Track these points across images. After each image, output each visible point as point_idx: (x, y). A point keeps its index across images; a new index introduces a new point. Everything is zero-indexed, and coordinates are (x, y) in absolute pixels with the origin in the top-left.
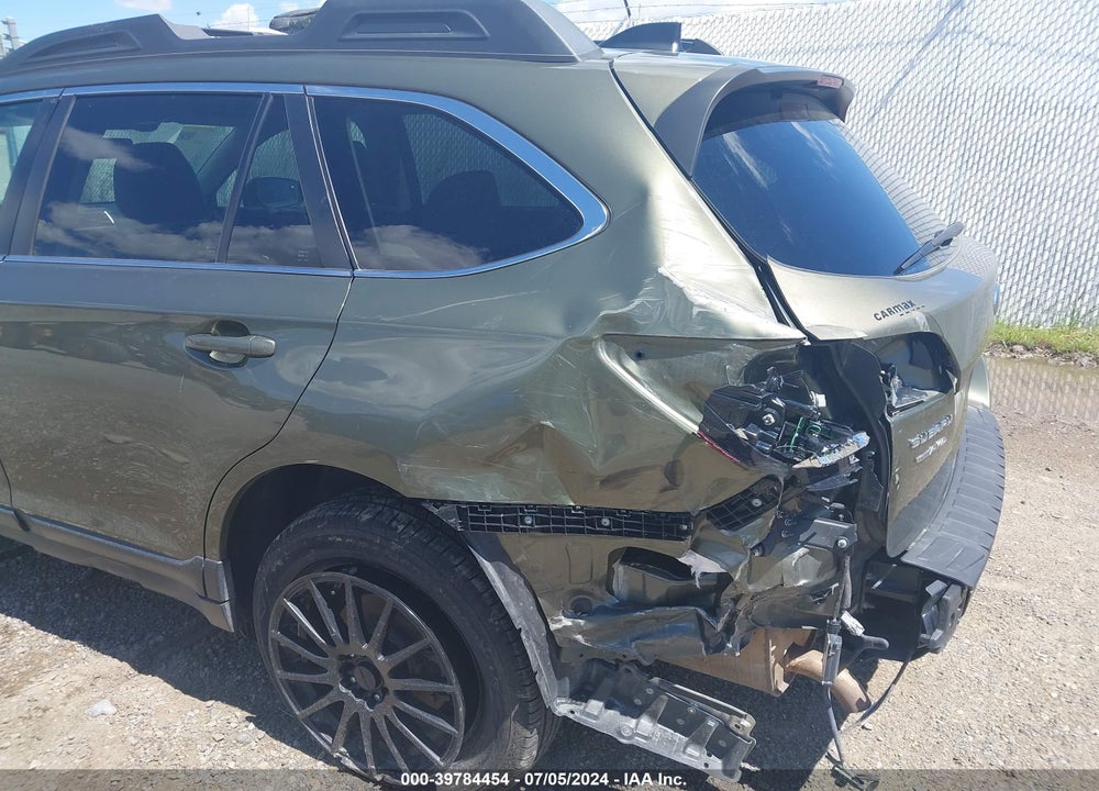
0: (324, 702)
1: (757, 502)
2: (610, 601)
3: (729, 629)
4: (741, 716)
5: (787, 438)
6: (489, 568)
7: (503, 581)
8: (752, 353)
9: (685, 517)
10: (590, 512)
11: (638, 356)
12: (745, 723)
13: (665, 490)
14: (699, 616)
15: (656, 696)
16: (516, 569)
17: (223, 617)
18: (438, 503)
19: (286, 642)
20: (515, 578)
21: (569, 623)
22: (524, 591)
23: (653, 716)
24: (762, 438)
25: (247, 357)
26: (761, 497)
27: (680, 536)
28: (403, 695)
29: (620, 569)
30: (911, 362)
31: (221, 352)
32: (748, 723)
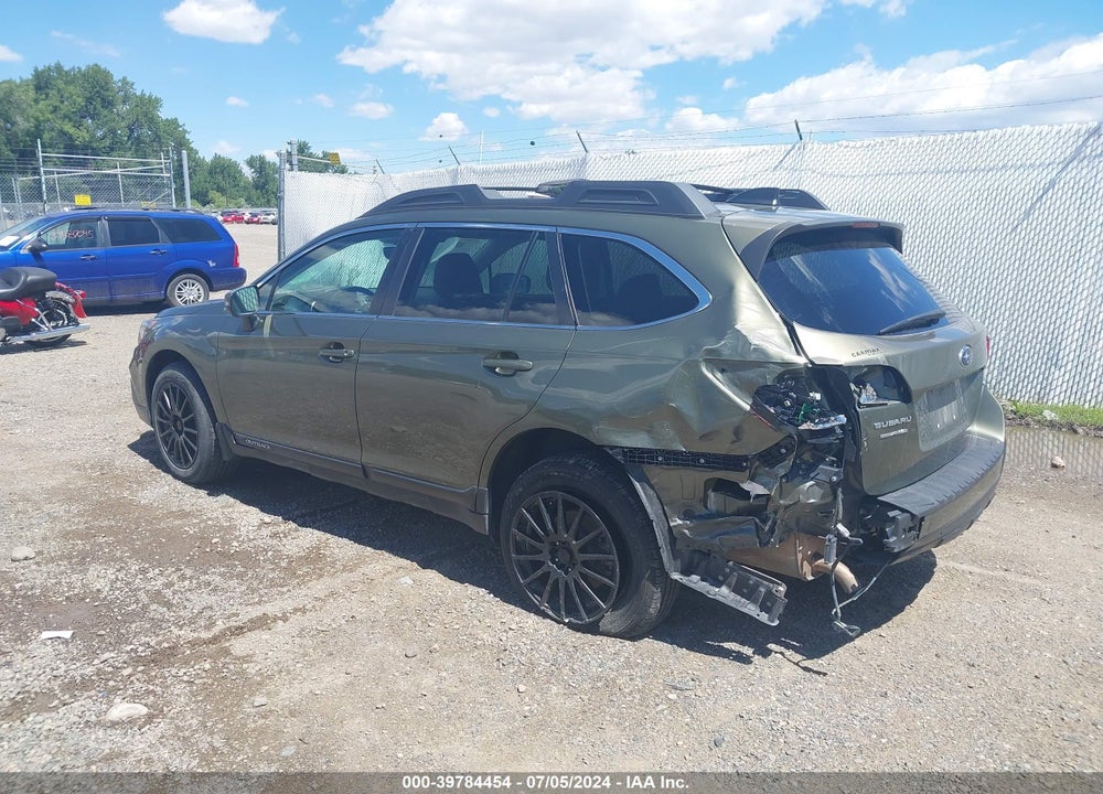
0: (540, 572)
1: (783, 451)
2: (704, 511)
3: (772, 531)
4: (778, 584)
5: (797, 414)
6: (637, 485)
7: (646, 495)
8: (780, 370)
9: (745, 458)
10: (693, 454)
11: (722, 371)
12: (781, 588)
13: (734, 442)
14: (756, 523)
15: (731, 573)
16: (652, 487)
17: (484, 525)
18: (612, 448)
19: (520, 536)
20: (652, 492)
21: (681, 522)
22: (656, 501)
23: (729, 586)
24: (783, 413)
25: (517, 371)
26: (785, 448)
27: (743, 469)
28: (585, 564)
29: (712, 495)
30: (885, 385)
31: (502, 368)
32: (782, 589)
